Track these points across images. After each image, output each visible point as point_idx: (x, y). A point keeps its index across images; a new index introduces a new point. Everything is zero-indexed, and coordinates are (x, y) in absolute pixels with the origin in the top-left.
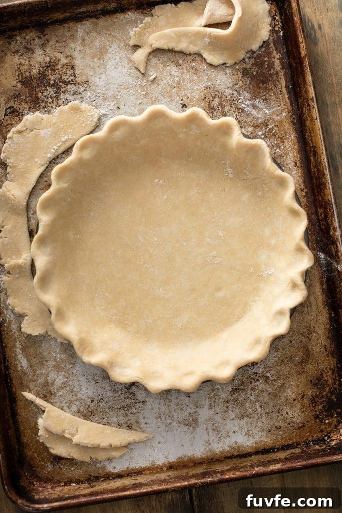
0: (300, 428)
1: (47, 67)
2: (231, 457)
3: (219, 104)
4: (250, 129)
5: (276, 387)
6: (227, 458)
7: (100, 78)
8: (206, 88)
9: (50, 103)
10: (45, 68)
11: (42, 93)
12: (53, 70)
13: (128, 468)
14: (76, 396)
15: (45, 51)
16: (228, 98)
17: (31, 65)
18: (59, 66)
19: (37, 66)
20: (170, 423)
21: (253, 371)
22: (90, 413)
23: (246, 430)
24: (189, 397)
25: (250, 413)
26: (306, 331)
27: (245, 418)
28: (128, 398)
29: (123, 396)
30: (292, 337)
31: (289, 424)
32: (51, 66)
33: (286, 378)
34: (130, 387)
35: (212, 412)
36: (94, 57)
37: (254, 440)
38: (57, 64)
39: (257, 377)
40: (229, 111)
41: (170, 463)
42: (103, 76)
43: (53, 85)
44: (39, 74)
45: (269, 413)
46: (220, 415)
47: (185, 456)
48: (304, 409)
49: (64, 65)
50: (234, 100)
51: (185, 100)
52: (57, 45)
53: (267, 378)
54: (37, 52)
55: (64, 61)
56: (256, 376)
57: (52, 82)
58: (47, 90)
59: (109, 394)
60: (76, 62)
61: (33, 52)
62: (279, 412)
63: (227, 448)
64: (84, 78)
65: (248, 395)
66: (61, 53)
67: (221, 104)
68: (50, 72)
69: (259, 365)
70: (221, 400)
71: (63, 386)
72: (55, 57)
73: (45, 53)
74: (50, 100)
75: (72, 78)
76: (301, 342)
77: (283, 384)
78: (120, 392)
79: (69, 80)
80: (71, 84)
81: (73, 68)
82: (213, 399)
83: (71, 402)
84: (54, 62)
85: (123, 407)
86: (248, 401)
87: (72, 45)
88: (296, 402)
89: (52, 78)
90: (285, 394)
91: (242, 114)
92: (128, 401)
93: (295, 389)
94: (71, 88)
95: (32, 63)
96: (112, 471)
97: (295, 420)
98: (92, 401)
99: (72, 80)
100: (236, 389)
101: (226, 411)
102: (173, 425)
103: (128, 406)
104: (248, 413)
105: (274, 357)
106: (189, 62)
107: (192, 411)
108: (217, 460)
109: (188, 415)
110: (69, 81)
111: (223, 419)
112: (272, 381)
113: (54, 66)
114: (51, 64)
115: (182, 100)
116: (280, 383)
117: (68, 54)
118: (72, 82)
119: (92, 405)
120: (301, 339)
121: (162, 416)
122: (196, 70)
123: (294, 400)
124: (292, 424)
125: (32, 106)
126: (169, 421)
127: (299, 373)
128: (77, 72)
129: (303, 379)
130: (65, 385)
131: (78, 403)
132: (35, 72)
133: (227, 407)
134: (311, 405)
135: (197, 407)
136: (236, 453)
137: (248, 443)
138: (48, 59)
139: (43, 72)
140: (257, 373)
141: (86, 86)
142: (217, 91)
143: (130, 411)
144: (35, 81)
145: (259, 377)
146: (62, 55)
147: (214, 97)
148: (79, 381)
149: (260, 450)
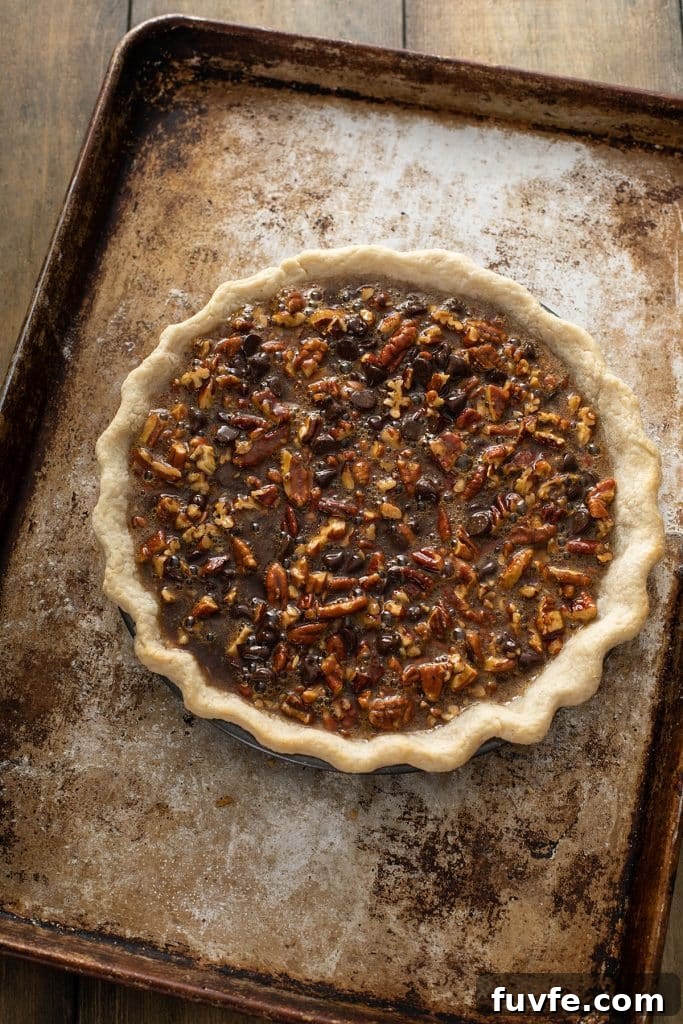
0: (239, 105)
1: (430, 913)
2: (372, 100)
3: (119, 695)
4: (84, 624)
5: (248, 179)
6: (379, 101)
7: (332, 844)
8: (130, 738)
9: (453, 833)
10: (436, 912)
11: (461, 861)
12: (420, 900)
13: (555, 142)
14: (602, 282)
15: (423, 949)
16: (97, 700)
17: (463, 930)
18: (405, 903)
19: (451, 923)
20: (453, 184)
21: (275, 215)
22: (588, 246)
23: (328, 133)
24: (403, 213)
25: (311, 154)
26: (154, 244)
27: (322, 150)
28: (510, 248)
29: (519, 253)
30: (183, 244)
31: (253, 117)
32: (422, 911)
33: (224, 186)
34: (500, 263)
35: (373, 178)
36: (325, 895)
37: (323, 113)
38: (408, 909)
39: (274, 204)
40: (106, 676)
41: (479, 126)
42: (323, 844)
43: (435, 869)
44: (453, 905)
45: (280, 144)
46: (363, 169)
47: (449, 127)
48: (217, 130)
49: (395, 902)
50: (88, 692)
51: (182, 733)
52: (391, 952)
53: (256, 196)
54: (441, 955)
55: (392, 912)
56: (273, 206)
57: (433, 876)
58: (449, 863)
59: (542, 265)
60: (366, 898)
61: (448, 956)
62: (262, 139)
63: (374, 116)
64: (363, 857)
65: (301, 182)
66: (390, 931)
67: (117, 693)
68: (429, 900)
69: (261, 221)
70: (351, 190)
71: (621, 306)
72: (407, 929)
73: (425, 944)
74: (451, 839)
75: (388, 867)
76: (172, 231)
77: (233, 179)
78: (522, 262)
79: (397, 867)
80: (394, 856)
81: (379, 890)
82: (364, 196)
83: (616, 275)
84: (413, 917)
85: (526, 237)
86: (305, 173)
87: (361, 938)
88: (226, 145)
89: (428, 884)
90: (238, 163)
91: (85, 659)
92: (512, 242)
93: (218, 164)
94: (398, 849)
95: (460, 934)
96: (583, 146)
97: (241, 120)
98: (577, 263)
99: (390, 863)
100: (318, 198)
101: (350, 170)
102: (450, 181)
103: (516, 235)
104: (314, 156)
105: (228, 224)
106: (139, 805)
107: (407, 190)
108: (397, 103)
109: (417, 187)
110: (397, 863)
111: (361, 161)
112: (251, 189)
113: (415, 908)
114: (420, 916)
115: (187, 733)
116: (239, 182)
117: (376, 923)
118: (392, 859)
119: (580, 258)
120: (170, 236)
121: (463, 201)
122: (132, 782)
123: (227, 149)
124: (249, 115)
125: (493, 842)
126: (455, 189)
127: (199, 186)
128: (373, 876)
129: (198, 175)
130: (617, 305)
131: (604, 269)
132: (461, 913)
133: (345, 176)
134: (204, 131)
135: (396, 193)
136: (362, 104)
137: (335, 111)
138: (423, 929)
139: (444, 905)
140: (271, 210)
141: (367, 841)
142: (112, 723)
143: (515, 226)
144: (466, 893)
145: (268, 203)
146: (390, 925)
147: (123, 712)
148: (589, 304)
149: (319, 95)
